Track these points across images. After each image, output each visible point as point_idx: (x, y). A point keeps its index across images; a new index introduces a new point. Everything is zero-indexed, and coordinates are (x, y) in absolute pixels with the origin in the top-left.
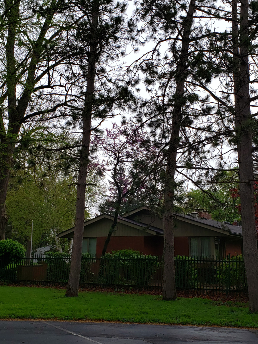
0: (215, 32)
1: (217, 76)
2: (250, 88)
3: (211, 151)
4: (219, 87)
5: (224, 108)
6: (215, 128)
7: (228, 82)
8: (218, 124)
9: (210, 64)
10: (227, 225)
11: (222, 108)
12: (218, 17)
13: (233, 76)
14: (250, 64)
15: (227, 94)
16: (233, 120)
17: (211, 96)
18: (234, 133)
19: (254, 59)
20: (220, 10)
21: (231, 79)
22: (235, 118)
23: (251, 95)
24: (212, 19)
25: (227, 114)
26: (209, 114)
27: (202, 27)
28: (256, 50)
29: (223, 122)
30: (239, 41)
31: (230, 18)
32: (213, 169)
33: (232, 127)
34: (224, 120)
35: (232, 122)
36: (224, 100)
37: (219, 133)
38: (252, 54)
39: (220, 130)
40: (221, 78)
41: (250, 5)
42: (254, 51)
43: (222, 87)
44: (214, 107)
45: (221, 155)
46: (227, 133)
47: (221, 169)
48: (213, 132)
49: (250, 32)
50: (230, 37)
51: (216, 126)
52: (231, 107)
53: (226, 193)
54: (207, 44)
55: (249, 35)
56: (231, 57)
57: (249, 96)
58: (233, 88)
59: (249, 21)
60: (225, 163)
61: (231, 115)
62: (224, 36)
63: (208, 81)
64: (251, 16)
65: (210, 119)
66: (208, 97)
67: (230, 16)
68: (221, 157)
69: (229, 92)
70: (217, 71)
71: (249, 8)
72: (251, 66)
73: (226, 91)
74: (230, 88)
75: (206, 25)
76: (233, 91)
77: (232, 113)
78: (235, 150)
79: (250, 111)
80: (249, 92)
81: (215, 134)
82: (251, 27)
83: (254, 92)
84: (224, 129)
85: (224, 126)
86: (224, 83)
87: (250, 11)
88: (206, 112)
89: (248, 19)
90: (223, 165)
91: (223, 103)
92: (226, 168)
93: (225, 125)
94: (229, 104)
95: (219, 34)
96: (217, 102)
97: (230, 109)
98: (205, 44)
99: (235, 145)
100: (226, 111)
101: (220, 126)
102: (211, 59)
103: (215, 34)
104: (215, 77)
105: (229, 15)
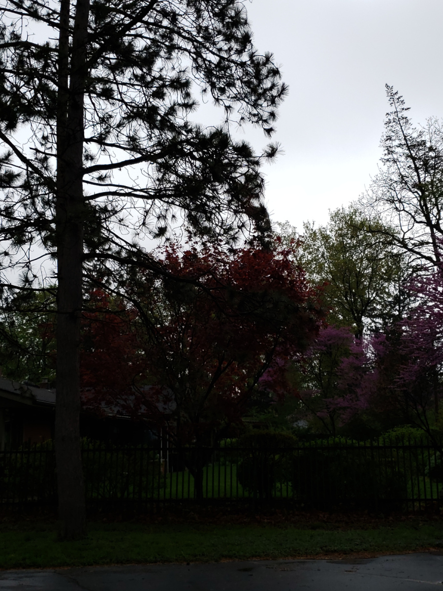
0: (30, 41)
1: (27, 120)
2: (84, 150)
3: (10, 253)
4: (31, 140)
5: (37, 180)
6: (20, 212)
7: (46, 135)
8: (25, 206)
9: (17, 96)
10: (29, 387)
11: (33, 178)
12: (34, 15)
13: (55, 124)
14: (85, 109)
15: (44, 155)
16: (53, 202)
17: (15, 154)
18: (53, 226)
19: (94, 101)
20: (39, 4)
21: (52, 129)
22: (55, 200)
23: (85, 162)
24: (24, 16)
25: (42, 190)
26: (10, 187)
27: (4, 28)
28: (97, 86)
29: (33, 203)
30: (69, 66)
31: (56, 21)
32: (11, 287)
33: (49, 214)
34: (36, 200)
35: (50, 206)
36: (37, 165)
37: (26, 222)
38: (90, 92)
39: (28, 217)
40: (34, 125)
41: (91, 7)
42: (95, 88)
43: (36, 141)
44: (19, 175)
45: (29, 262)
46: (41, 224)
47: (27, 286)
48: (15, 219)
49: (90, 53)
50: (55, 56)
51: (22, 209)
52: (50, 179)
53: (31, 331)
54: (12, 60)
55: (87, 58)
56: (54, 91)
57: (82, 164)
58: (55, 145)
59: (89, 33)
60: (35, 276)
61: (48, 194)
62: (43, 52)
63: (12, 126)
64: (93, 26)
65: (10, 195)
66: (9, 155)
67: (56, 19)
68: (28, 265)
69: (47, 151)
70: (29, 112)
71: (90, 11)
72: (87, 113)
73: (42, 149)
74: (49, 145)
75: (12, 25)
76: (55, 152)
77: (51, 190)
78: (53, 255)
79: (81, 190)
80: (82, 157)
81: (17, 223)
82: (91, 45)
83: (90, 158)
84: (35, 216)
85: (36, 211)
86: (40, 135)
87: (91, 18)
88: (5, 182)
89: (87, 30)
90: (31, 279)
91: (36, 170)
92: (35, 286)
93: (38, 209)
94: (46, 174)
95: (37, 46)
96: (24, 166)
97: (48, 182)
98: (9, 59)
99: (53, 246)
100: (40, 184)
101: (28, 209)
102: (18, 88)
103: (27, 45)
104: (23, 122)
105: (56, 16)
